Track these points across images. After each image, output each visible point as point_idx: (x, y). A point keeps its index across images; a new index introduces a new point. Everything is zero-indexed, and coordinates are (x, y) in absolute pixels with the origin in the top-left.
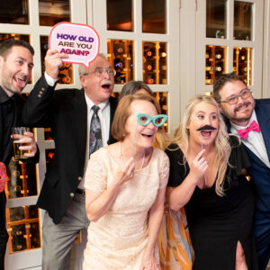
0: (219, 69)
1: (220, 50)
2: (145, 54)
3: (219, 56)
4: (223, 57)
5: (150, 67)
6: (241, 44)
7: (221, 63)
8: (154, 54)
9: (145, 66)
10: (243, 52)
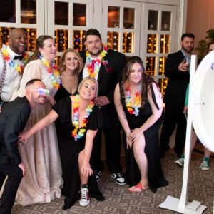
0: (115, 44)
1: (116, 34)
2: (75, 36)
3: (115, 37)
4: (117, 38)
5: (77, 43)
6: (128, 31)
7: (116, 41)
8: (79, 36)
9: (75, 42)
10: (130, 35)
